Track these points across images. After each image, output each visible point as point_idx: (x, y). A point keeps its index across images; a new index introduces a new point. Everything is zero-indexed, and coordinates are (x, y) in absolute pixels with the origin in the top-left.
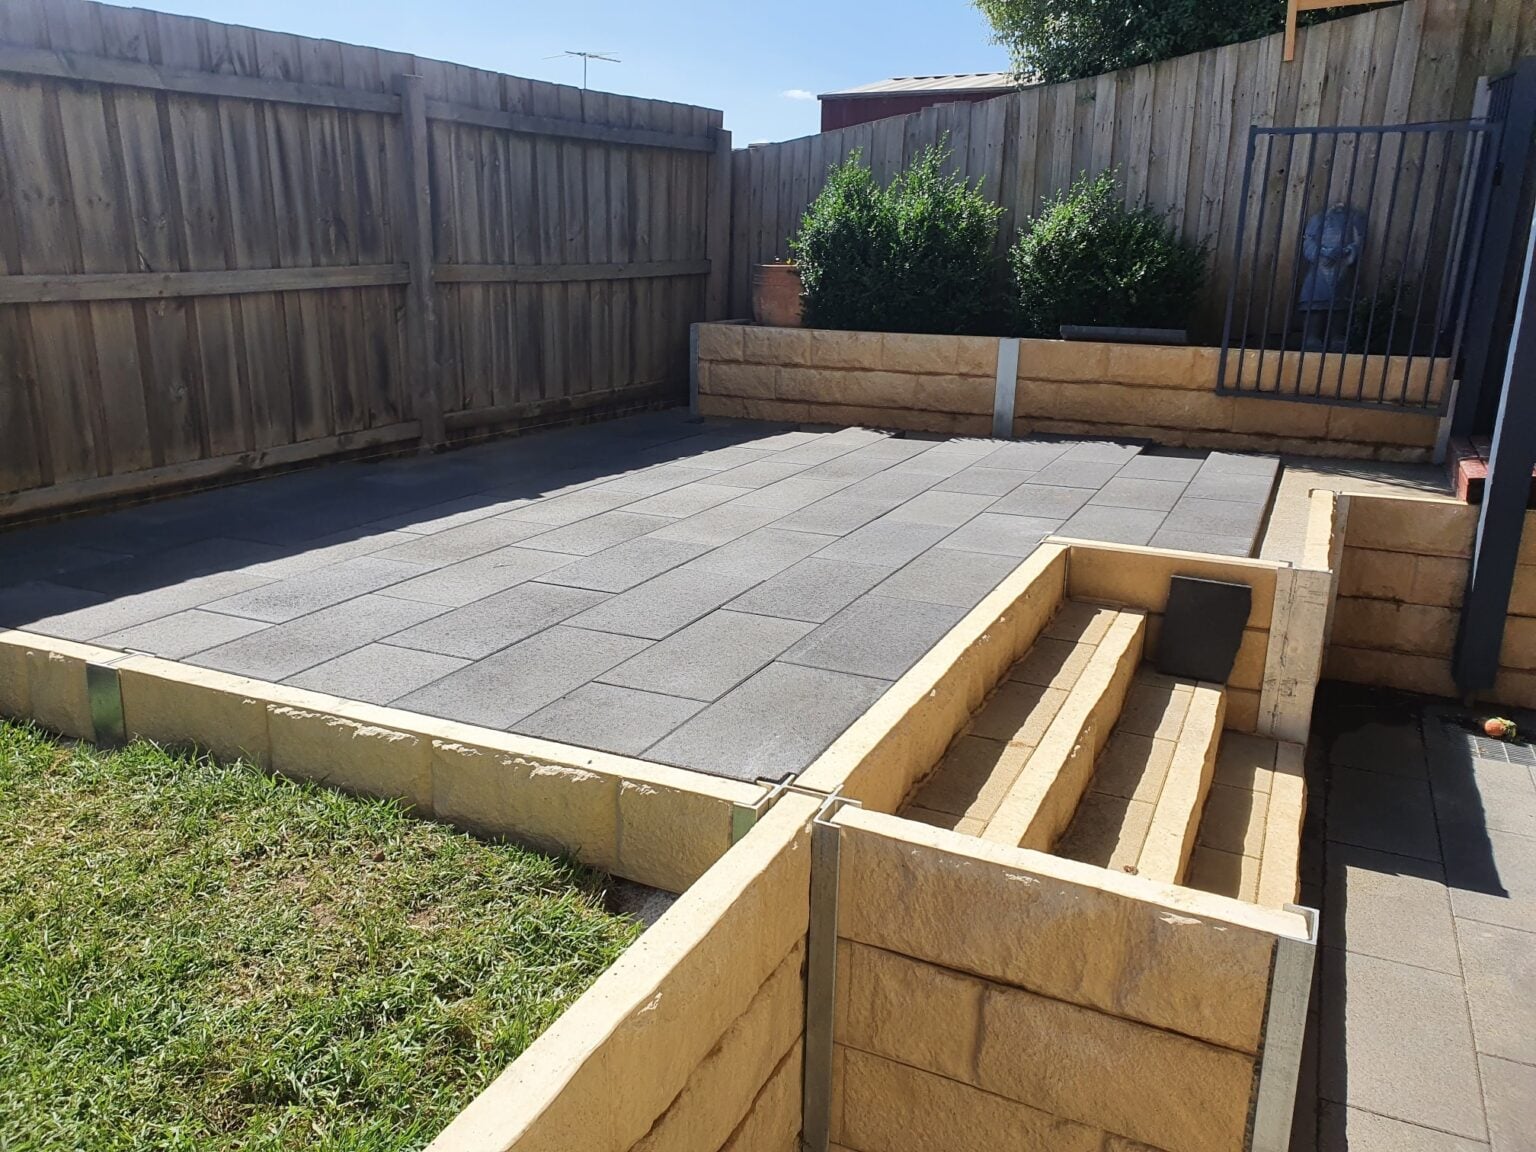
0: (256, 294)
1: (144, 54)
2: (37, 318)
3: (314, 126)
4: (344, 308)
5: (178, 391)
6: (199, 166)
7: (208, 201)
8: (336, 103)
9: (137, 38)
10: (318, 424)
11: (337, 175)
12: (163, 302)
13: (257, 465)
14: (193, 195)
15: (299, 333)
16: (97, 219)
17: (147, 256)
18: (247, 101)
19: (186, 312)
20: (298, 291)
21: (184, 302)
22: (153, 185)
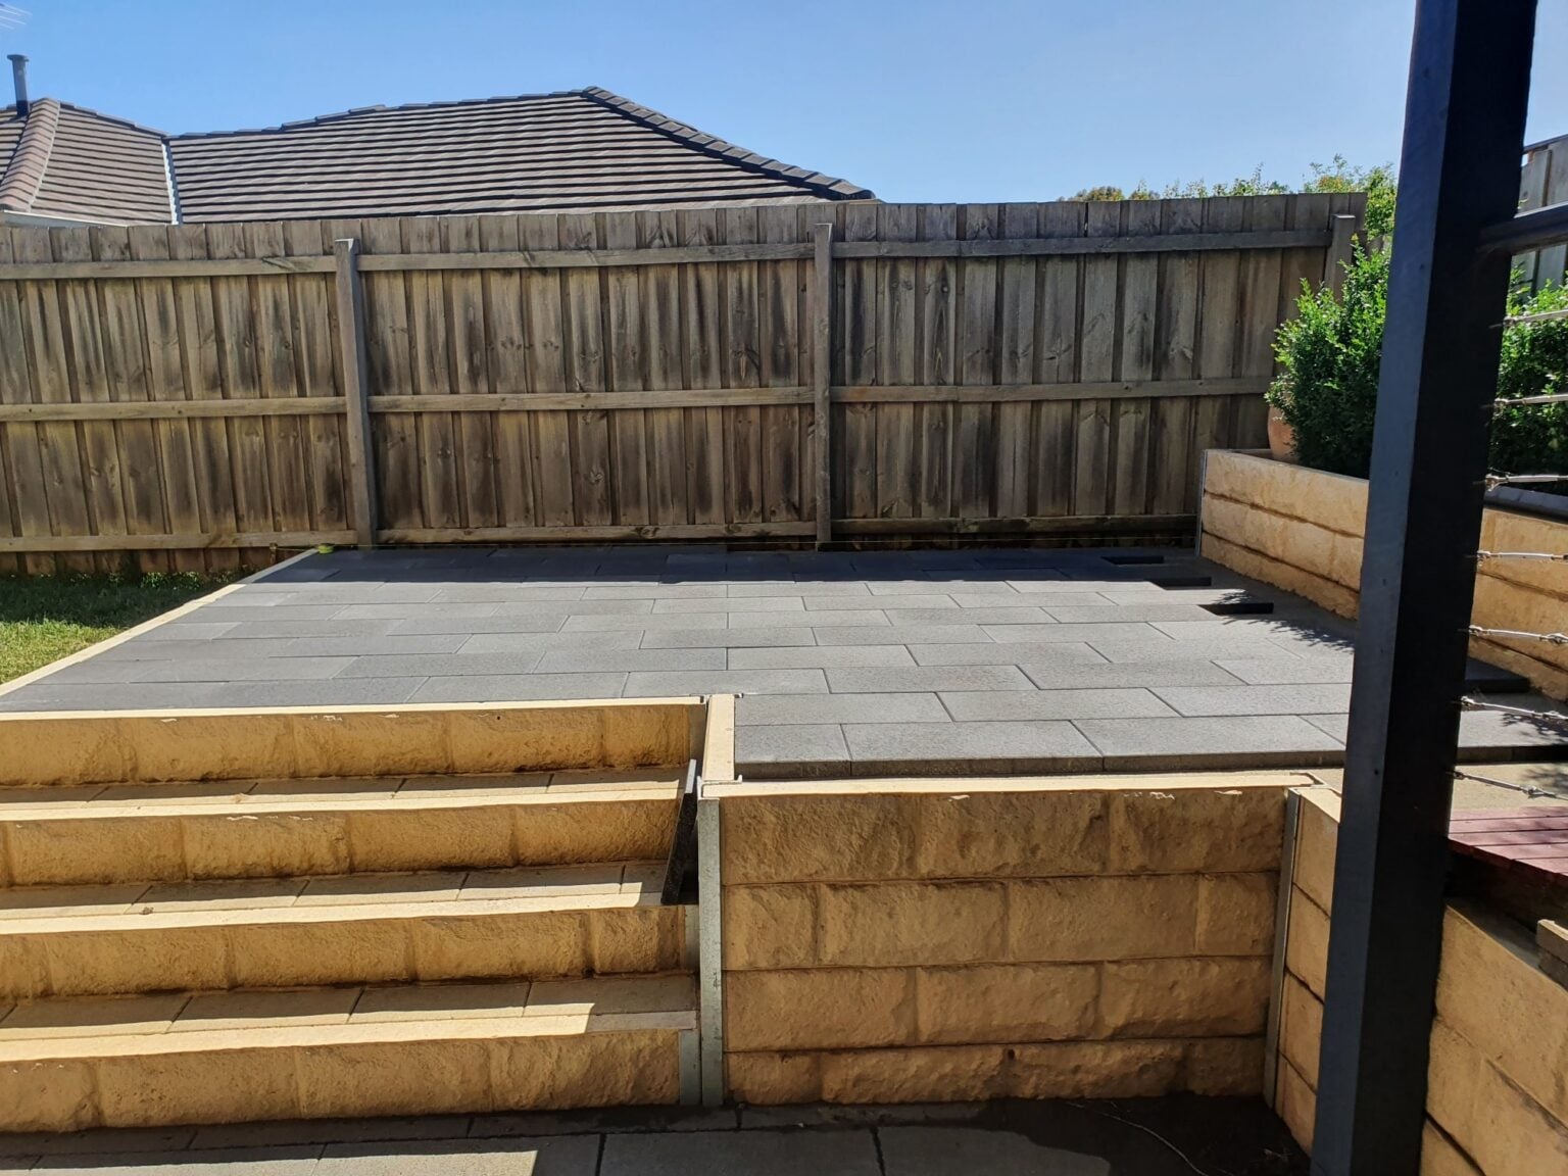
0: (668, 409)
1: (594, 244)
2: (503, 420)
3: (732, 278)
4: (750, 422)
5: (598, 474)
6: (628, 314)
7: (632, 339)
8: (746, 256)
9: (589, 234)
10: (716, 510)
11: (751, 315)
12: (590, 413)
13: (650, 536)
14: (621, 337)
15: (703, 442)
16: (547, 358)
17: (582, 381)
18: (673, 265)
19: (608, 421)
20: (706, 407)
21: (607, 413)
22: (591, 332)
